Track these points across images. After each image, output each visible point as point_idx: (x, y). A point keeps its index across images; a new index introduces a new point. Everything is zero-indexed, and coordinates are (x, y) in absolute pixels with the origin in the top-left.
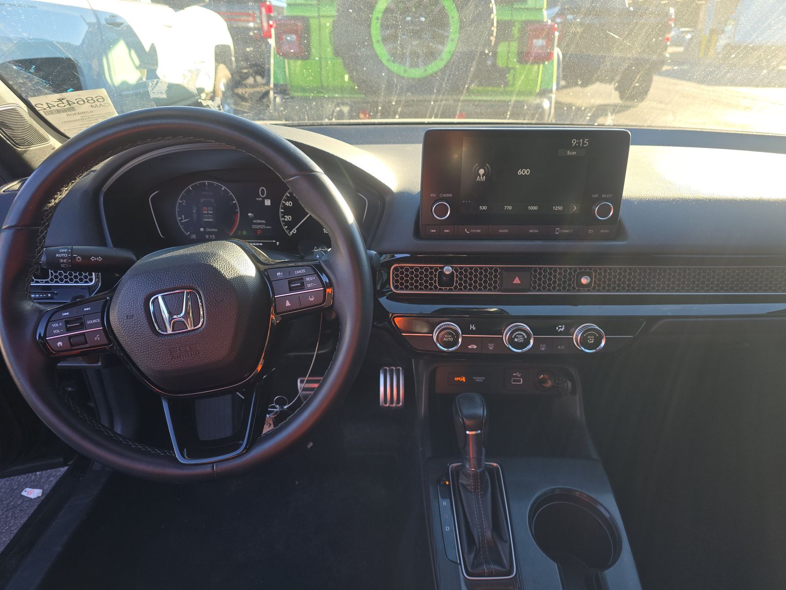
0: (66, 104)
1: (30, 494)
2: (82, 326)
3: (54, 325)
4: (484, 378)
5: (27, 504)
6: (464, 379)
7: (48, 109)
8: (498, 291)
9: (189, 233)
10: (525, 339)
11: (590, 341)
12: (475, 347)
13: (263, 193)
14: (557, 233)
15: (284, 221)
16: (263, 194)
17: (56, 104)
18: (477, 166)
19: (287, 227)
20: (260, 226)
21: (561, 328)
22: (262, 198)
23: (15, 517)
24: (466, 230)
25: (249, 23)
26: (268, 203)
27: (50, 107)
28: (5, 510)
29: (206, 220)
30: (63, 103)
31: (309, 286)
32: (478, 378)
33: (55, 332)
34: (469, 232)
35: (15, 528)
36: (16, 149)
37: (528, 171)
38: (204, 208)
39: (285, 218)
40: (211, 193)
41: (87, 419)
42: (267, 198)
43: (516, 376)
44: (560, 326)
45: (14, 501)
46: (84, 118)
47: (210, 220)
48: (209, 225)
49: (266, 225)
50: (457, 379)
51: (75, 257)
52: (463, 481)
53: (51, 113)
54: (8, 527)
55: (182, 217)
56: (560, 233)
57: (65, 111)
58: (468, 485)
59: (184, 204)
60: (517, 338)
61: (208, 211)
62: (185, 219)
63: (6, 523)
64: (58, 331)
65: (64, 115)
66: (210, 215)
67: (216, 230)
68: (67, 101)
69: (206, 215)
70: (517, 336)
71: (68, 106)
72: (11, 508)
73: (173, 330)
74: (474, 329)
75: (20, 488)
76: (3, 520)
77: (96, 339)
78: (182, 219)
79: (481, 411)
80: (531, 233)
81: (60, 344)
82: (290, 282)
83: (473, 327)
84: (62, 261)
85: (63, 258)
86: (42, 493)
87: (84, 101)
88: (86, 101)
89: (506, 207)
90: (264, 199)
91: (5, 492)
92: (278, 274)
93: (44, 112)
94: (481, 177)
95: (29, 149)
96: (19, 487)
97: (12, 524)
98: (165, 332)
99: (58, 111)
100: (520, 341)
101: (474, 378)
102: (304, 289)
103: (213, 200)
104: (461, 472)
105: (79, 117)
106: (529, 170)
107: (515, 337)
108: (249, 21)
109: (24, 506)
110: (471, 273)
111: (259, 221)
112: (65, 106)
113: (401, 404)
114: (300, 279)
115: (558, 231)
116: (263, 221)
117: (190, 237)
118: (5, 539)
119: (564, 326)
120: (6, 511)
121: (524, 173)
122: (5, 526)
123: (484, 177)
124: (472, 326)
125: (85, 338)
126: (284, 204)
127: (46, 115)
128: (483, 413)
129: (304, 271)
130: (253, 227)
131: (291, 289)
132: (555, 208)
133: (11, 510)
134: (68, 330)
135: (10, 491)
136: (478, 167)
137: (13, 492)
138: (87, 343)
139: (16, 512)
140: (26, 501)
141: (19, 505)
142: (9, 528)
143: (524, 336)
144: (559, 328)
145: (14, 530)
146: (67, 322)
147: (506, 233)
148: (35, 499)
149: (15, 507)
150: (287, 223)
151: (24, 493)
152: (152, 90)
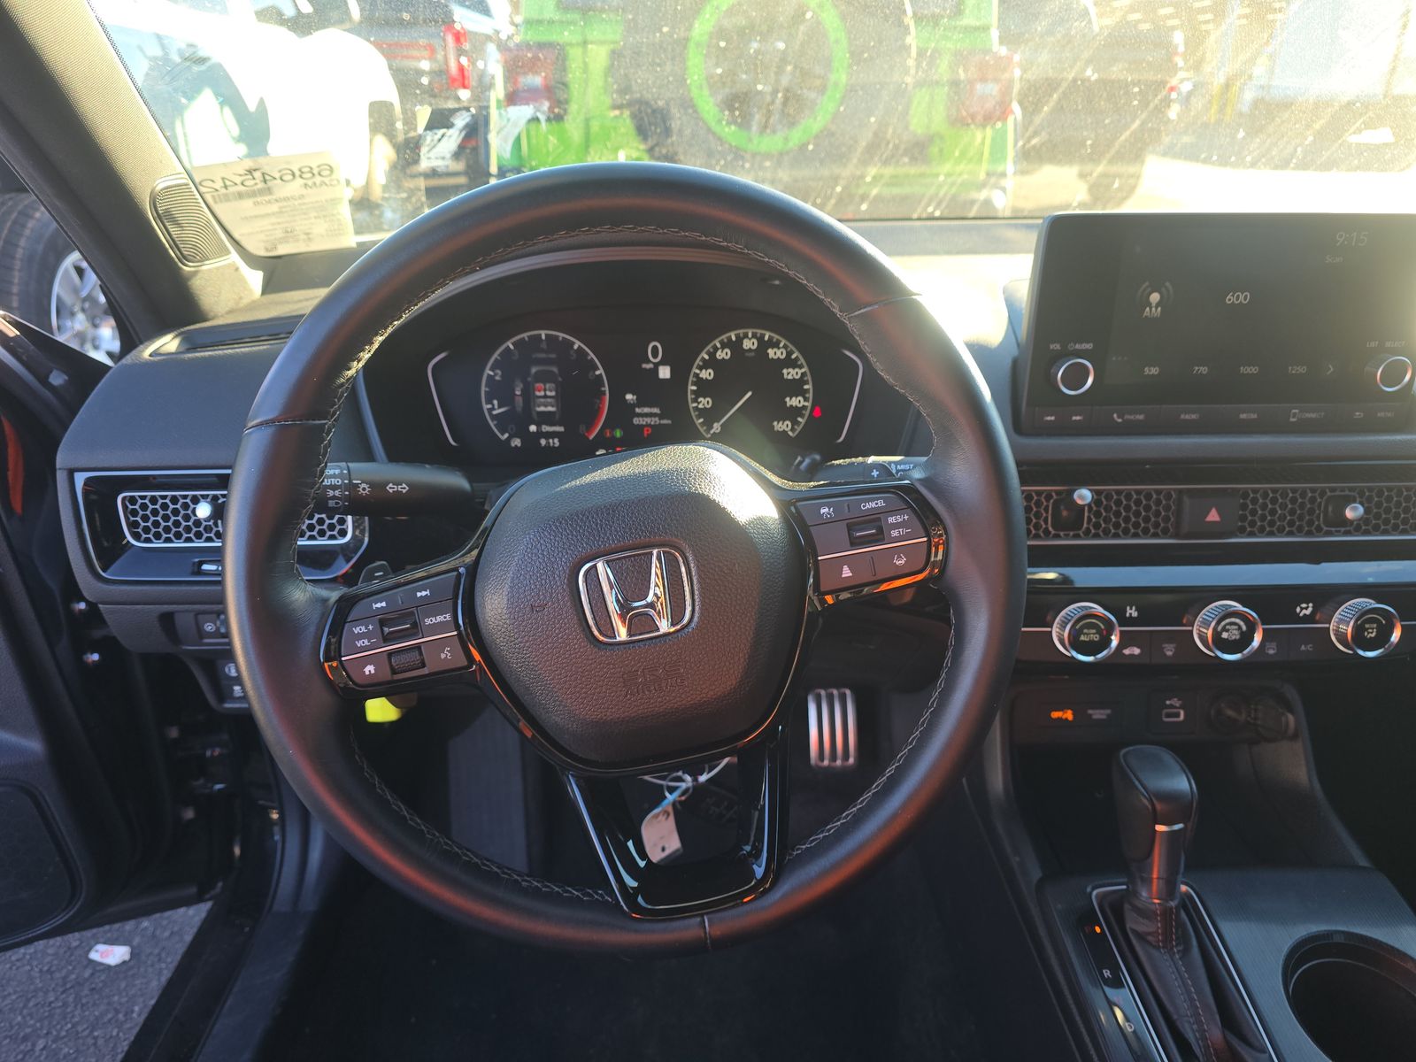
0: (258, 181)
1: (107, 956)
2: (416, 630)
3: (358, 629)
4: (1108, 711)
5: (103, 978)
6: (1069, 715)
7: (224, 191)
8: (1171, 537)
9: (506, 435)
10: (1242, 633)
11: (1369, 633)
12: (1137, 651)
13: (655, 354)
14: (1294, 420)
15: (696, 409)
16: (655, 356)
17: (238, 180)
18: (1147, 287)
19: (701, 420)
20: (648, 420)
21: (1306, 608)
22: (654, 363)
23: (83, 1005)
24: (1115, 416)
25: (420, 61)
26: (665, 373)
27: (226, 187)
28: (61, 990)
29: (542, 409)
30: (254, 179)
31: (895, 533)
32: (1098, 711)
33: (359, 644)
34: (1120, 420)
35: (85, 1026)
36: (180, 269)
37: (1246, 296)
38: (537, 385)
39: (699, 403)
40: (553, 356)
41: (423, 827)
42: (663, 363)
43: (1172, 706)
44: (1304, 605)
45: (76, 971)
46: (284, 210)
47: (550, 409)
48: (546, 418)
49: (661, 417)
50: (1055, 715)
51: (357, 486)
52: (1134, 923)
53: (226, 198)
54: (69, 1026)
55: (493, 405)
56: (1298, 419)
57: (252, 194)
58: (1150, 934)
59: (498, 378)
60: (1227, 631)
61: (545, 390)
62: (499, 407)
63: (65, 1018)
64: (366, 641)
65: (248, 203)
66: (549, 400)
67: (561, 429)
68: (263, 174)
69: (542, 400)
70: (1228, 627)
71: (261, 185)
72: (71, 987)
73: (630, 634)
74: (1135, 614)
75: (84, 944)
76: (58, 1011)
77: (443, 656)
78: (493, 409)
79: (1182, 783)
80: (1244, 420)
81: (370, 669)
82: (850, 528)
83: (1132, 612)
84: (331, 493)
85: (334, 487)
86: (132, 954)
87: (294, 175)
88: (297, 173)
89: (1197, 368)
90: (657, 365)
91: (56, 954)
92: (822, 511)
93: (213, 197)
94: (1154, 309)
95: (200, 268)
96: (82, 943)
97: (76, 1019)
98: (610, 638)
99: (240, 196)
100: (1233, 638)
101: (1090, 712)
102: (884, 539)
103: (555, 370)
104: (1127, 906)
105: (275, 208)
106: (1248, 294)
107: (1224, 629)
108: (418, 59)
109: (97, 980)
110: (1118, 503)
111: (646, 410)
112: (256, 184)
113: (851, 760)
114: (875, 519)
115: (1295, 414)
116: (656, 410)
117: (510, 444)
118: (66, 1050)
119: (1311, 605)
120: (63, 992)
121: (1237, 299)
122: (63, 1023)
123: (1159, 309)
124: (1131, 609)
125: (421, 654)
126: (697, 375)
127: (216, 202)
128: (1191, 788)
129: (881, 503)
130: (636, 421)
131: (854, 543)
132: (1292, 370)
133: (72, 991)
134: (387, 639)
135: (65, 952)
136: (1149, 289)
137: (71, 955)
138: (423, 665)
139: (83, 994)
140: (99, 971)
141: (87, 980)
142: (73, 1026)
143: (1240, 628)
144: (1302, 609)
145: (83, 1031)
146: (382, 623)
147: (1193, 420)
148: (117, 966)
149: (79, 984)
150: (702, 412)
151: (94, 956)
152: (429, 151)
